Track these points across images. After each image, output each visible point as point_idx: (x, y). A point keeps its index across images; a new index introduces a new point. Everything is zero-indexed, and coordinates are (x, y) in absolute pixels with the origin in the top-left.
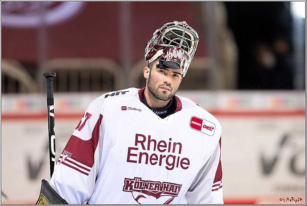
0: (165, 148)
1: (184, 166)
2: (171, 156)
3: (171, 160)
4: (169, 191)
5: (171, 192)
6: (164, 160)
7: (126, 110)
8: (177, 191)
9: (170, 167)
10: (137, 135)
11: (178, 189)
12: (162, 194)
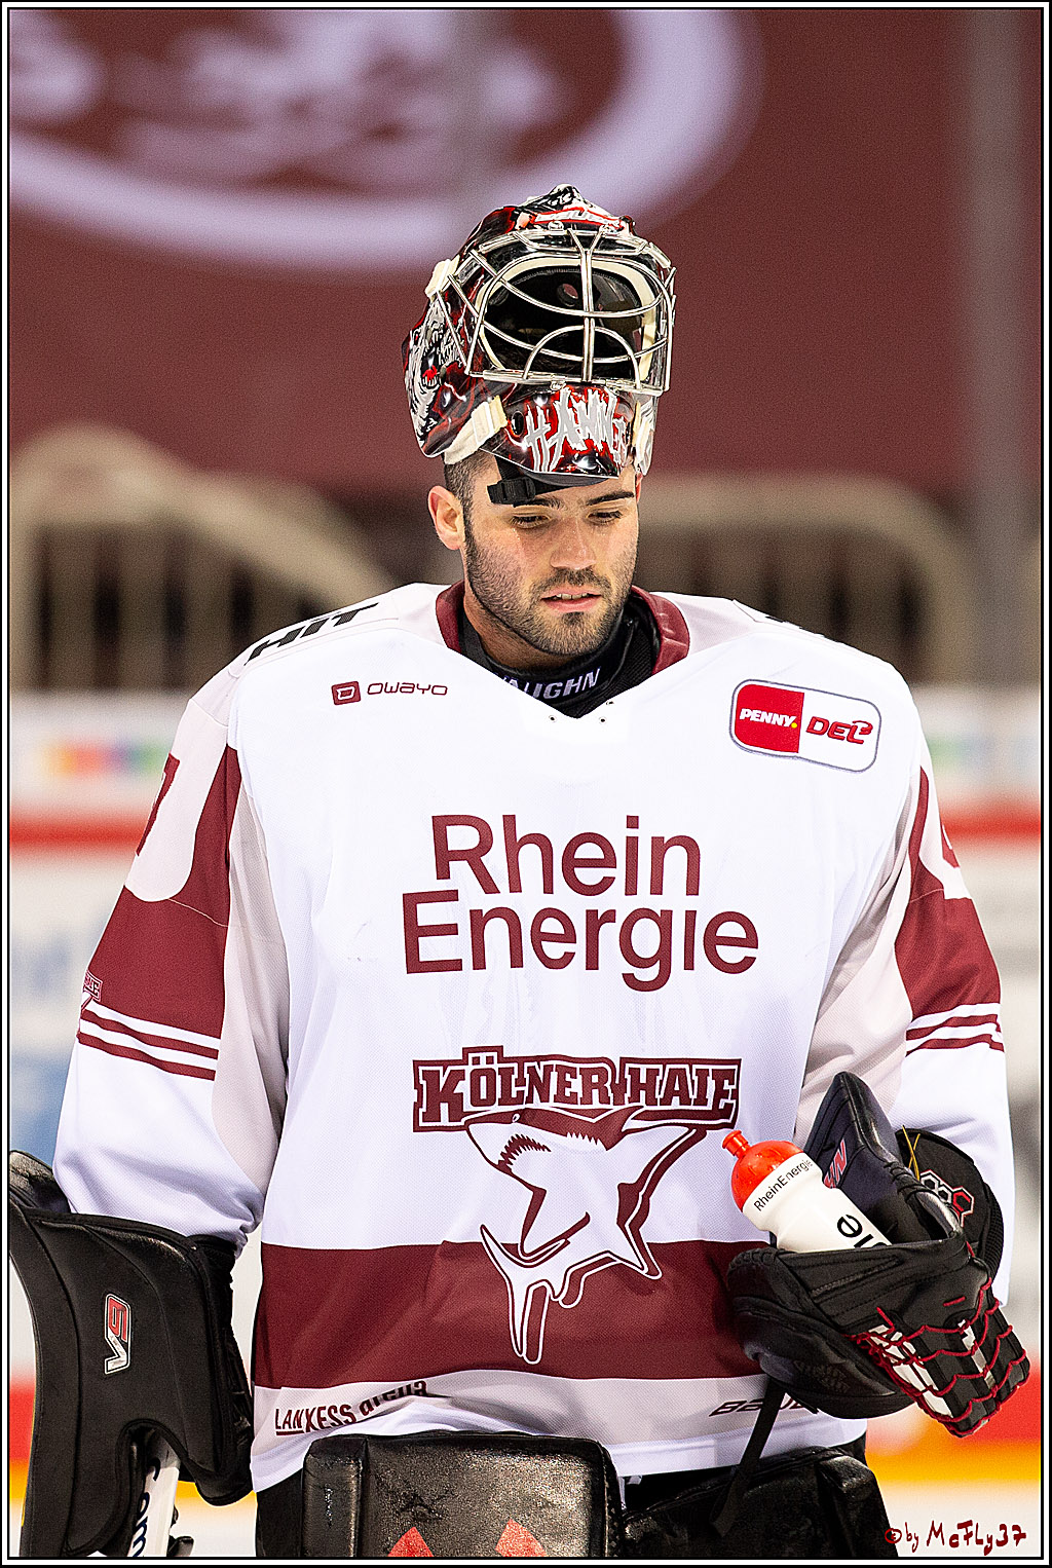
0: (607, 872)
1: (731, 955)
2: (647, 913)
3: (646, 939)
4: (668, 1099)
5: (677, 1103)
7: (358, 698)
8: (710, 1094)
9: (649, 974)
10: (441, 824)
11: (711, 1085)
12: (631, 1124)
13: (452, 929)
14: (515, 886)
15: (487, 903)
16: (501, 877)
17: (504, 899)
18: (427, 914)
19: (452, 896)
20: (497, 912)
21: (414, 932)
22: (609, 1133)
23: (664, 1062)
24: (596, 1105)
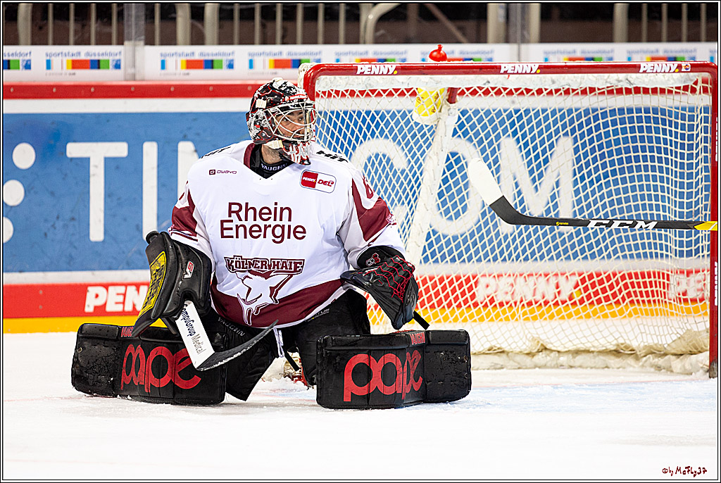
0: (270, 216)
1: (299, 235)
2: (279, 225)
3: (278, 231)
4: (282, 268)
5: (284, 269)
6: (269, 230)
7: (214, 174)
8: (293, 267)
9: (279, 239)
10: (231, 204)
11: (293, 265)
12: (272, 274)
13: (231, 229)
14: (246, 220)
15: (239, 223)
16: (243, 218)
17: (243, 222)
18: (226, 225)
19: (232, 221)
20: (241, 226)
21: (223, 229)
22: (267, 276)
23: (281, 260)
24: (264, 269)
